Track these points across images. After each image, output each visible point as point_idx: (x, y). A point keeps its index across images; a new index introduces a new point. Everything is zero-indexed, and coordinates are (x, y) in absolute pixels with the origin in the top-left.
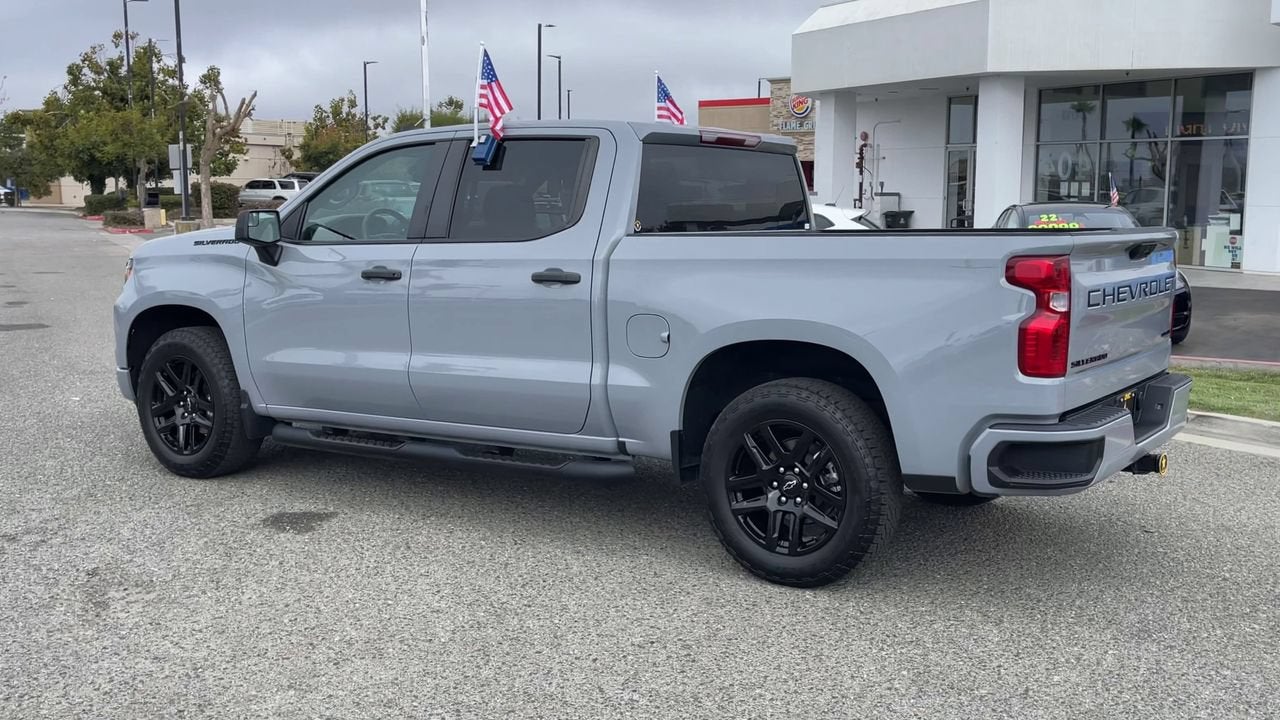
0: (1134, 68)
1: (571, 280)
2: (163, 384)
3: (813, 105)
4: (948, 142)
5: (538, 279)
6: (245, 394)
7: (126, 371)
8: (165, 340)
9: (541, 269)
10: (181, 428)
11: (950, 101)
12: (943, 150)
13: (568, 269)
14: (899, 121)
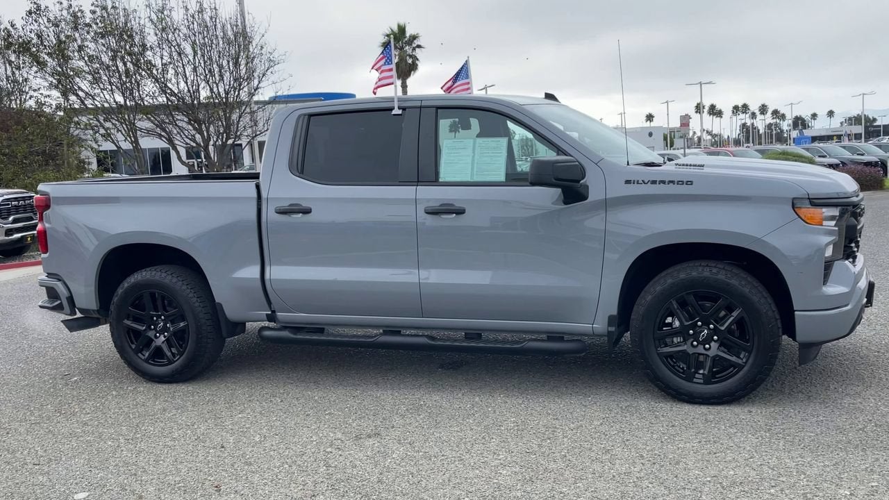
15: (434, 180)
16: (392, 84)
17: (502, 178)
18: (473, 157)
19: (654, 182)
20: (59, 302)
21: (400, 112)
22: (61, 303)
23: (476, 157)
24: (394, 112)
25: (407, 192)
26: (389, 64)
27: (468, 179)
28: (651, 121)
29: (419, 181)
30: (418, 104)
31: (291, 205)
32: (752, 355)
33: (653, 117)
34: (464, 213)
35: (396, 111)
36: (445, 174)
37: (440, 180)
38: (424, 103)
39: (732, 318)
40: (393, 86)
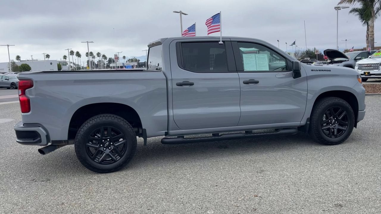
15: (242, 71)
16: (219, 31)
17: (268, 69)
18: (256, 61)
19: (320, 70)
20: (40, 138)
21: (222, 43)
22: (41, 139)
23: (257, 62)
24: (220, 43)
25: (235, 75)
26: (218, 23)
27: (255, 70)
28: (48, 58)
29: (237, 71)
30: (229, 40)
31: (183, 82)
32: (349, 126)
33: (49, 56)
34: (258, 83)
35: (221, 42)
36: (246, 68)
37: (245, 70)
38: (232, 40)
39: (343, 115)
40: (219, 32)
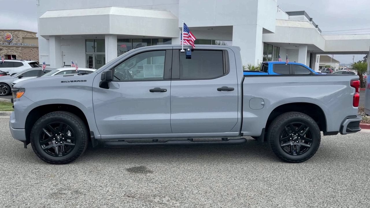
0: (146, 35)
1: (232, 90)
2: (47, 133)
3: (13, 38)
4: (86, 52)
5: (219, 90)
6: (93, 132)
7: (24, 130)
8: (49, 116)
9: (220, 87)
10: (56, 147)
11: (86, 41)
12: (85, 54)
13: (229, 87)
14: (69, 45)
